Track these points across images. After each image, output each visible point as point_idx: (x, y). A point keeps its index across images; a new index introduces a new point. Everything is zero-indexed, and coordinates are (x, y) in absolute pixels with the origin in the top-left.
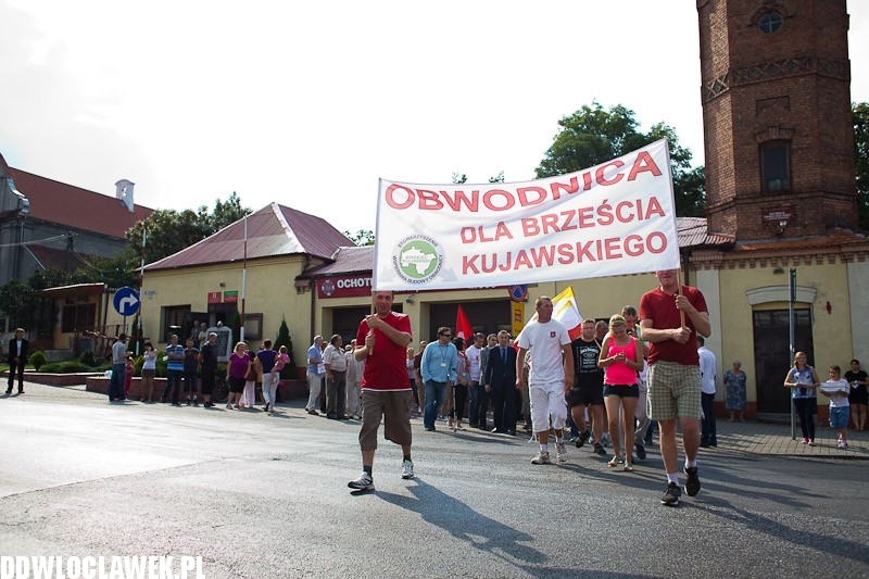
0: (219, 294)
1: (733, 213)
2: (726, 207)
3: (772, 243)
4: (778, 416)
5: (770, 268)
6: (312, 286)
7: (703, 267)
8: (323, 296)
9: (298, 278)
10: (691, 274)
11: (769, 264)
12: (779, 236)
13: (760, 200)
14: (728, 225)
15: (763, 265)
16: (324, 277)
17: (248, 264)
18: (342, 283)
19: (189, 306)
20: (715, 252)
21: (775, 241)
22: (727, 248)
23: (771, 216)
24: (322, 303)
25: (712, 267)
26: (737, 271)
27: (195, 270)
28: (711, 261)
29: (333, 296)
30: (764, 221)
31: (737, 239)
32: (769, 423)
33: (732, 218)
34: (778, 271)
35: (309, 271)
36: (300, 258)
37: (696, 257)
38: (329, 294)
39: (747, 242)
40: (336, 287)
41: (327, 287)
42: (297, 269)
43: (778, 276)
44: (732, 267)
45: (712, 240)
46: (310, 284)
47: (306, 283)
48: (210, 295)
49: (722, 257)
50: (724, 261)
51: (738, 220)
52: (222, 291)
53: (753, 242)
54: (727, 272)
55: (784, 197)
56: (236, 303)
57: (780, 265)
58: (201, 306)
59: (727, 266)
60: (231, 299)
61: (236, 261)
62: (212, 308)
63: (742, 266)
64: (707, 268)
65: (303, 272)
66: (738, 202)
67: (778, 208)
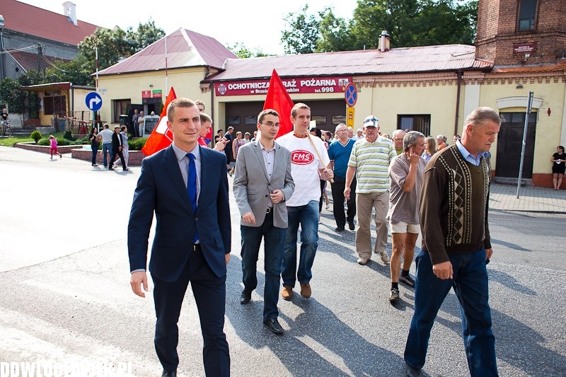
0: (149, 92)
1: (494, 46)
2: (489, 42)
3: (517, 68)
4: (507, 179)
5: (514, 85)
6: (211, 87)
7: (470, 83)
8: (218, 94)
9: (202, 82)
10: (462, 87)
11: (514, 82)
12: (523, 63)
13: (514, 37)
14: (489, 54)
15: (510, 83)
16: (219, 82)
17: (168, 72)
18: (231, 87)
19: (130, 100)
20: (479, 73)
21: (520, 66)
22: (487, 70)
23: (520, 49)
24: (218, 99)
25: (476, 83)
26: (493, 85)
27: (132, 75)
28: (476, 79)
29: (226, 94)
30: (514, 52)
31: (494, 65)
32: (501, 183)
33: (493, 49)
34: (520, 87)
35: (209, 77)
36: (203, 69)
37: (466, 76)
38: (223, 93)
39: (501, 67)
40: (227, 88)
41: (222, 88)
42: (201, 75)
43: (519, 90)
44: (489, 83)
45: (478, 64)
46: (210, 86)
47: (207, 85)
48: (143, 93)
49: (483, 77)
50: (484, 79)
51: (497, 52)
52: (151, 89)
53: (505, 67)
54: (485, 86)
55: (530, 36)
56: (161, 98)
57: (521, 82)
58: (137, 100)
59: (486, 83)
60: (157, 95)
61: (160, 70)
62: (145, 101)
63: (496, 83)
64: (473, 83)
65: (205, 78)
66: (498, 38)
67: (525, 44)
